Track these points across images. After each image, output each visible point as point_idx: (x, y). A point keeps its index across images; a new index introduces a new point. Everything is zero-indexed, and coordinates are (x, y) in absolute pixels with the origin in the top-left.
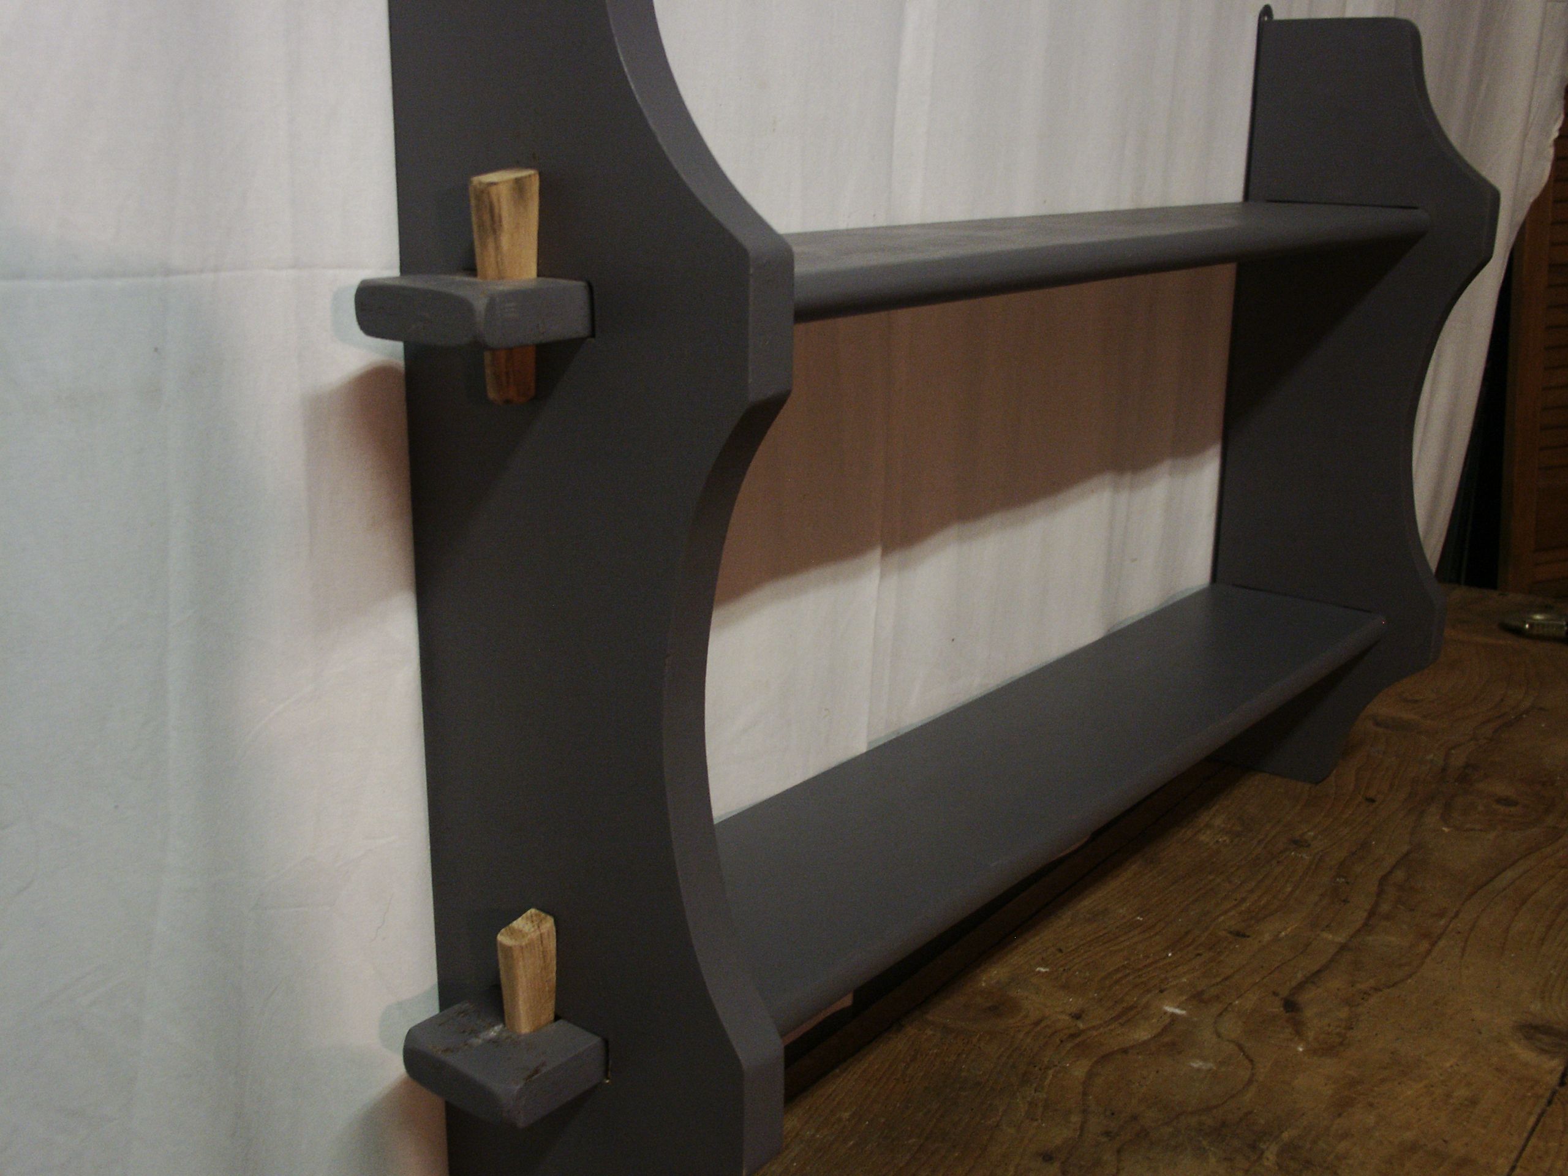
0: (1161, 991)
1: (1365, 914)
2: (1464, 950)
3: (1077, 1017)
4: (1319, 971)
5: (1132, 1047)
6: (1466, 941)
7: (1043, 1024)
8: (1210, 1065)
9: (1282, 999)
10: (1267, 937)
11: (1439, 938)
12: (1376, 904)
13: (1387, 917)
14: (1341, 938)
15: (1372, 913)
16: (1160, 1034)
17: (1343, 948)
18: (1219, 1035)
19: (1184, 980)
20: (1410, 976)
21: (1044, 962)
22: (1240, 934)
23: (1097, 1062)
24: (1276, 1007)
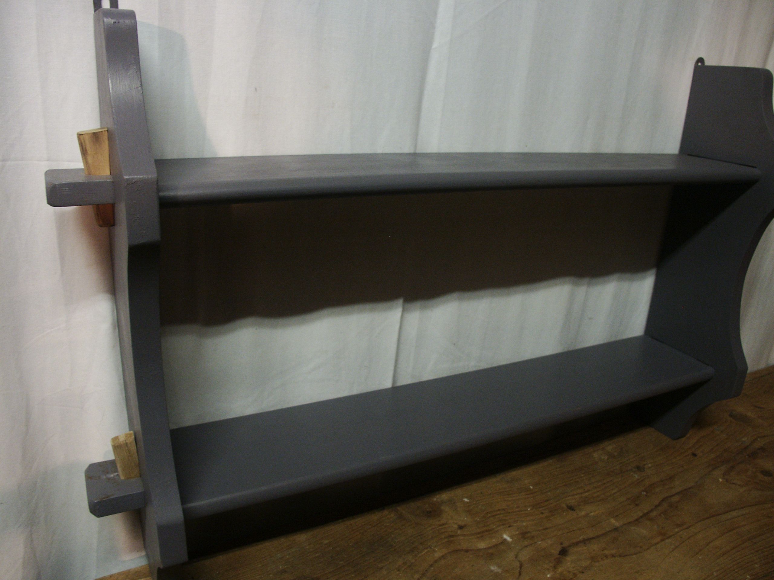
0: (509, 527)
1: (641, 514)
2: (676, 547)
3: (461, 527)
4: (593, 538)
5: (471, 550)
6: (681, 544)
7: (444, 526)
8: (500, 571)
9: (562, 547)
10: (583, 513)
11: (669, 537)
12: (651, 511)
13: (651, 519)
14: (617, 524)
15: (645, 515)
16: (490, 548)
17: (616, 529)
18: (516, 557)
19: (524, 524)
20: (636, 554)
21: (469, 497)
22: (571, 508)
23: (449, 553)
24: (555, 551)
